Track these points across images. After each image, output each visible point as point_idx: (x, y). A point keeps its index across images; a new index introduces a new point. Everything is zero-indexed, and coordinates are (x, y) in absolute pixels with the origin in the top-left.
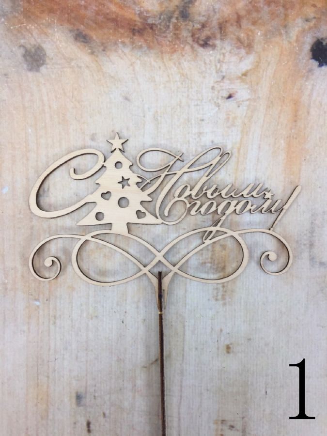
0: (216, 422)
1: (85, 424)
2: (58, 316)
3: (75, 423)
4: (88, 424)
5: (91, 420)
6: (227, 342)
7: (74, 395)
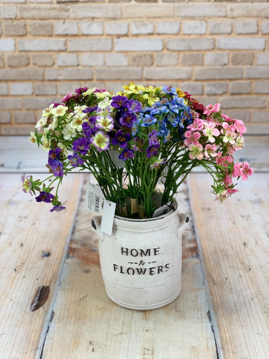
0: (142, 349)
1: (92, 349)
2: (85, 323)
3: (88, 349)
5: (94, 348)
6: (147, 329)
7: (89, 342)
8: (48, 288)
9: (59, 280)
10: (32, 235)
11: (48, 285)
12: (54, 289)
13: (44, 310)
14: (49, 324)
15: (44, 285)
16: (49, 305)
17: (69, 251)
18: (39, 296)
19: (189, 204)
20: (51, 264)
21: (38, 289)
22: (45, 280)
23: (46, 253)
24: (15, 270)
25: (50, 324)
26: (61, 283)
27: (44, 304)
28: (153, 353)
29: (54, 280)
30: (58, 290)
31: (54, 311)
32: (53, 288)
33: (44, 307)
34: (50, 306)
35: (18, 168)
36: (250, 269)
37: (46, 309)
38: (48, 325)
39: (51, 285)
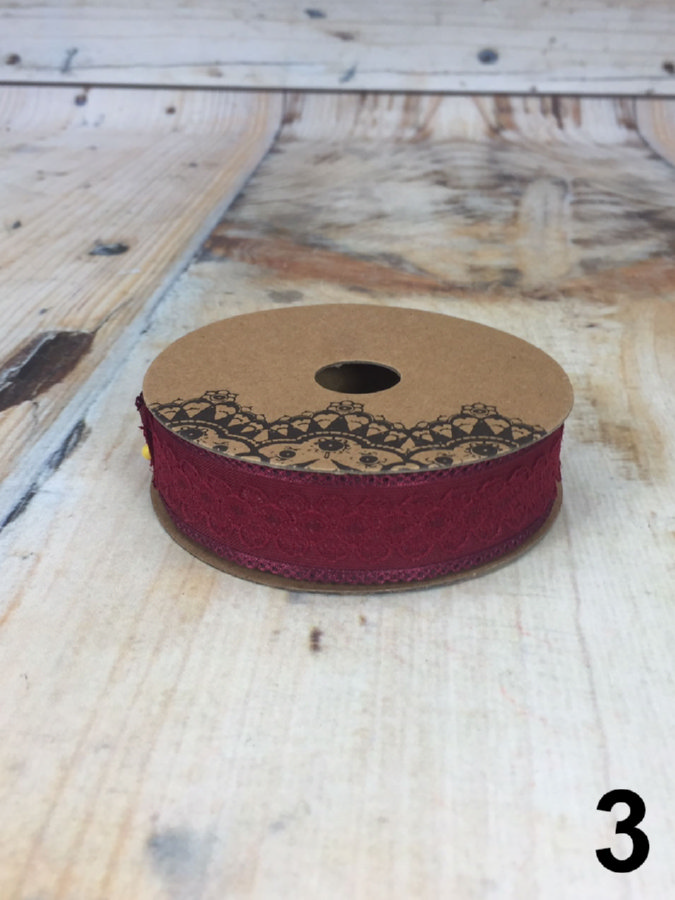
1: (306, 634)
3: (277, 632)
4: (315, 636)
5: (323, 627)
8: (85, 341)
9: (149, 316)
10: (67, 207)
11: (85, 330)
12: (112, 343)
13: (35, 417)
14: (41, 480)
15: (69, 330)
16: (70, 399)
17: (208, 246)
18: (24, 363)
20: (122, 272)
21: (29, 340)
22: (81, 315)
23: (111, 246)
25: (47, 478)
26: (154, 326)
27: (43, 395)
29: (121, 315)
30: (132, 348)
31: (89, 421)
32: (111, 339)
33: (36, 404)
34: (72, 402)
35: (66, 68)
37: (46, 412)
38: (28, 482)
39: (105, 332)
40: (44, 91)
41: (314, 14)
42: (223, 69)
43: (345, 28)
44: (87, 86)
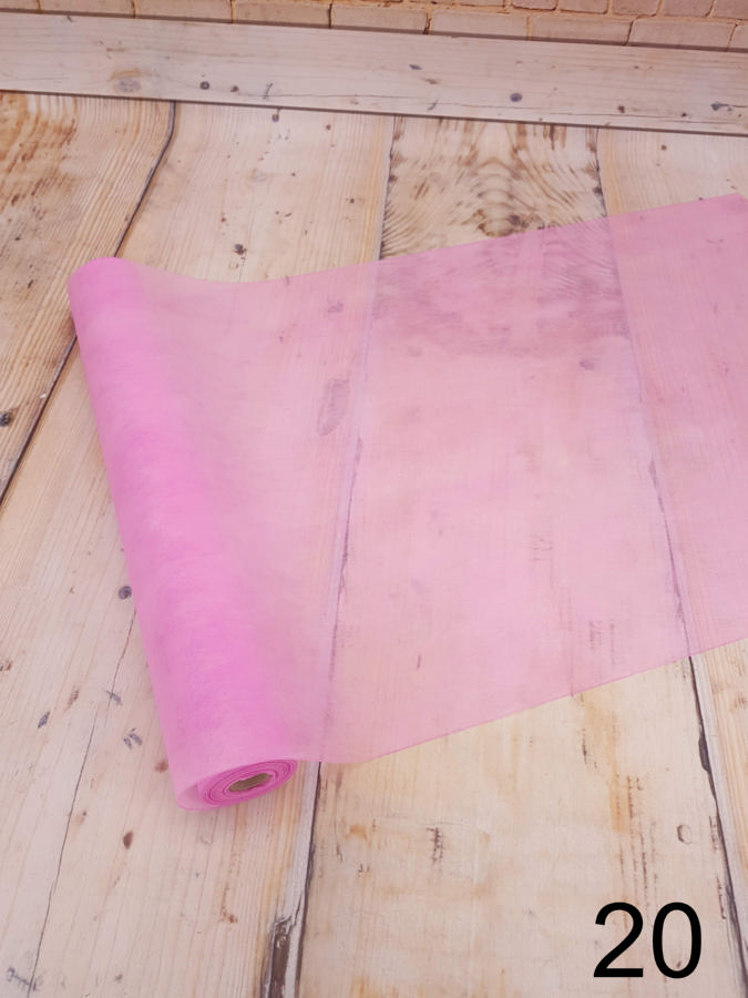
8: (346, 386)
9: (365, 367)
10: (304, 260)
11: (344, 378)
13: (344, 435)
15: (338, 377)
17: (377, 303)
19: (603, 203)
20: (346, 328)
23: (335, 304)
24: (281, 338)
25: (357, 467)
26: (368, 376)
27: (342, 421)
28: (551, 548)
30: (364, 392)
31: (361, 438)
33: (341, 427)
34: (353, 425)
35: (266, 96)
36: (727, 370)
37: (346, 432)
38: (352, 469)
39: (352, 379)
40: (254, 109)
41: (414, 67)
42: (359, 99)
43: (433, 77)
44: (279, 108)
